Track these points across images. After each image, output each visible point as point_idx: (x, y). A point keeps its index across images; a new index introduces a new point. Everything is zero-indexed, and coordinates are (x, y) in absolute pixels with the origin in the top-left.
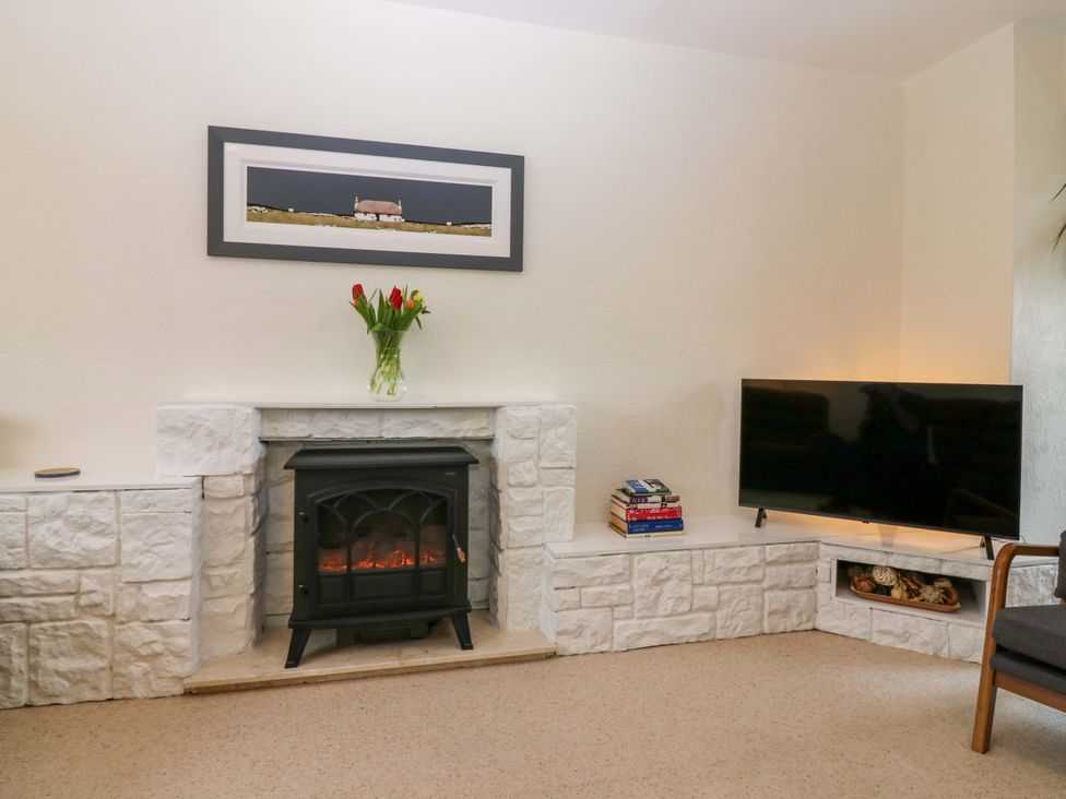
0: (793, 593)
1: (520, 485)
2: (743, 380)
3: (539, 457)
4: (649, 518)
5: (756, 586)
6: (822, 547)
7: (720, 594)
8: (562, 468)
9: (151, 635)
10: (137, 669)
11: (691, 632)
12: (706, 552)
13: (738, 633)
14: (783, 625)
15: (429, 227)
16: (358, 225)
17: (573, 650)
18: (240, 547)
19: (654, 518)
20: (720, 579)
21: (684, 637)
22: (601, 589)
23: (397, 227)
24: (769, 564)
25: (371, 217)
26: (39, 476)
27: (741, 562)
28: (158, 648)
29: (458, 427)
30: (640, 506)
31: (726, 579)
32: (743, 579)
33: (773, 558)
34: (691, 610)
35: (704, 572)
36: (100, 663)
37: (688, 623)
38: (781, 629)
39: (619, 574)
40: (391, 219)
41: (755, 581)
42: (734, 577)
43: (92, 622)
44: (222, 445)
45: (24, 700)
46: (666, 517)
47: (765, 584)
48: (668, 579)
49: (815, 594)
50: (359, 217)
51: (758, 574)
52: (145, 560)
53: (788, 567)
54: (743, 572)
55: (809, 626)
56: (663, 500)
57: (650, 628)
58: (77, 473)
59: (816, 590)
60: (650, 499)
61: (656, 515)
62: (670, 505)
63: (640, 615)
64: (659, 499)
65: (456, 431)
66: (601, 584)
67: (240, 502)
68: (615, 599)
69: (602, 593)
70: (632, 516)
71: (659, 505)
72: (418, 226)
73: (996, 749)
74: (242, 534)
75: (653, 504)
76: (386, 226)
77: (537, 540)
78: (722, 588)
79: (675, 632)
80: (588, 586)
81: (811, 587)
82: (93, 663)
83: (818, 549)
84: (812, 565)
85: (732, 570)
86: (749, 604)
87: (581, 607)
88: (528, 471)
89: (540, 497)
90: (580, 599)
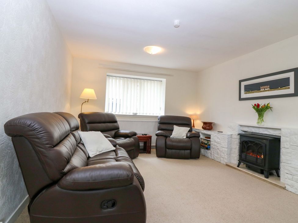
1: (284, 148)
3: (290, 142)
8: (296, 146)
9: (223, 155)
10: (222, 159)
15: (275, 89)
16: (261, 92)
17: (290, 190)
18: (236, 147)
23: (268, 91)
25: (263, 90)
26: (218, 132)
28: (224, 157)
29: (274, 133)
36: (219, 157)
40: (267, 89)
43: (218, 151)
44: (234, 130)
45: (213, 159)
50: (261, 90)
52: (223, 144)
58: (222, 132)
65: (273, 133)
67: (236, 139)
72: (273, 90)
74: (236, 145)
76: (266, 91)
80: (295, 176)
82: (218, 156)
87: (292, 180)
88: (287, 145)
89: (290, 152)
90: (293, 178)
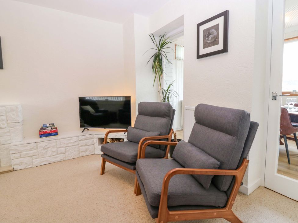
0: (88, 146)
2: (79, 97)
3: (7, 120)
4: (47, 133)
5: (77, 146)
6: (95, 135)
7: (65, 149)
8: (16, 123)
11: (58, 159)
12: (61, 140)
13: (72, 158)
14: (85, 154)
17: (20, 168)
19: (49, 133)
20: (65, 146)
21: (56, 161)
22: (27, 152)
24: (80, 140)
27: (71, 141)
30: (44, 130)
31: (67, 145)
32: (72, 145)
33: (81, 139)
34: (57, 154)
35: (60, 144)
37: (56, 157)
38: (85, 155)
39: (33, 148)
41: (77, 145)
42: (70, 145)
46: (53, 132)
47: (79, 145)
48: (49, 147)
49: (94, 146)
51: (77, 143)
53: (86, 141)
54: (72, 143)
55: (93, 153)
56: (52, 128)
57: (44, 160)
59: (94, 145)
60: (47, 128)
61: (49, 132)
62: (53, 129)
63: (41, 157)
64: (50, 128)
66: (27, 151)
68: (32, 154)
69: (27, 153)
70: (41, 133)
71: (50, 130)
73: (106, 174)
75: (48, 130)
77: (9, 142)
78: (66, 148)
79: (52, 160)
80: (22, 152)
81: (93, 144)
83: (94, 136)
84: (93, 140)
85: (69, 143)
86: (75, 150)
87: (21, 158)
88: (3, 124)
89: (9, 131)
90: (20, 156)
